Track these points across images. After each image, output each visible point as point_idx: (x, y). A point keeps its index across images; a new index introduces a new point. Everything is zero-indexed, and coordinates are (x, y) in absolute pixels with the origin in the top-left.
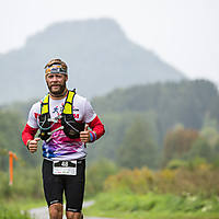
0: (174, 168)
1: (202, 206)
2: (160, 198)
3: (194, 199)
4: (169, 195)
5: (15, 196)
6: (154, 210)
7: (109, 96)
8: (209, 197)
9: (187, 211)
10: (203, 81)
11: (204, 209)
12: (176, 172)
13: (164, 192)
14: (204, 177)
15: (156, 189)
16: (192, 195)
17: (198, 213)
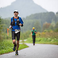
0: (45, 32)
1: (51, 40)
2: (42, 39)
3: (49, 39)
4: (44, 38)
5: (9, 38)
6: (41, 41)
7: (30, 16)
8: (53, 38)
9: (48, 41)
10: (51, 12)
11: (52, 41)
12: (46, 33)
13: (43, 37)
14: (52, 34)
15: (41, 36)
16: (49, 38)
17: (50, 42)
